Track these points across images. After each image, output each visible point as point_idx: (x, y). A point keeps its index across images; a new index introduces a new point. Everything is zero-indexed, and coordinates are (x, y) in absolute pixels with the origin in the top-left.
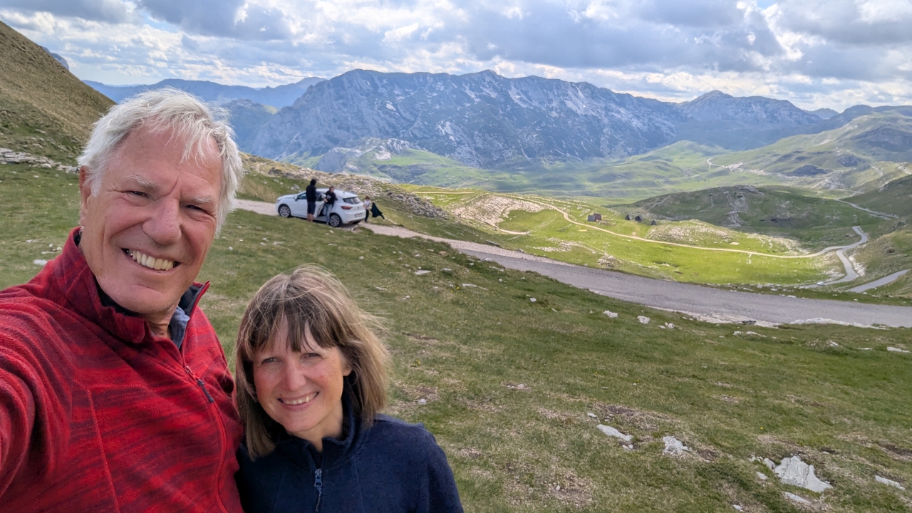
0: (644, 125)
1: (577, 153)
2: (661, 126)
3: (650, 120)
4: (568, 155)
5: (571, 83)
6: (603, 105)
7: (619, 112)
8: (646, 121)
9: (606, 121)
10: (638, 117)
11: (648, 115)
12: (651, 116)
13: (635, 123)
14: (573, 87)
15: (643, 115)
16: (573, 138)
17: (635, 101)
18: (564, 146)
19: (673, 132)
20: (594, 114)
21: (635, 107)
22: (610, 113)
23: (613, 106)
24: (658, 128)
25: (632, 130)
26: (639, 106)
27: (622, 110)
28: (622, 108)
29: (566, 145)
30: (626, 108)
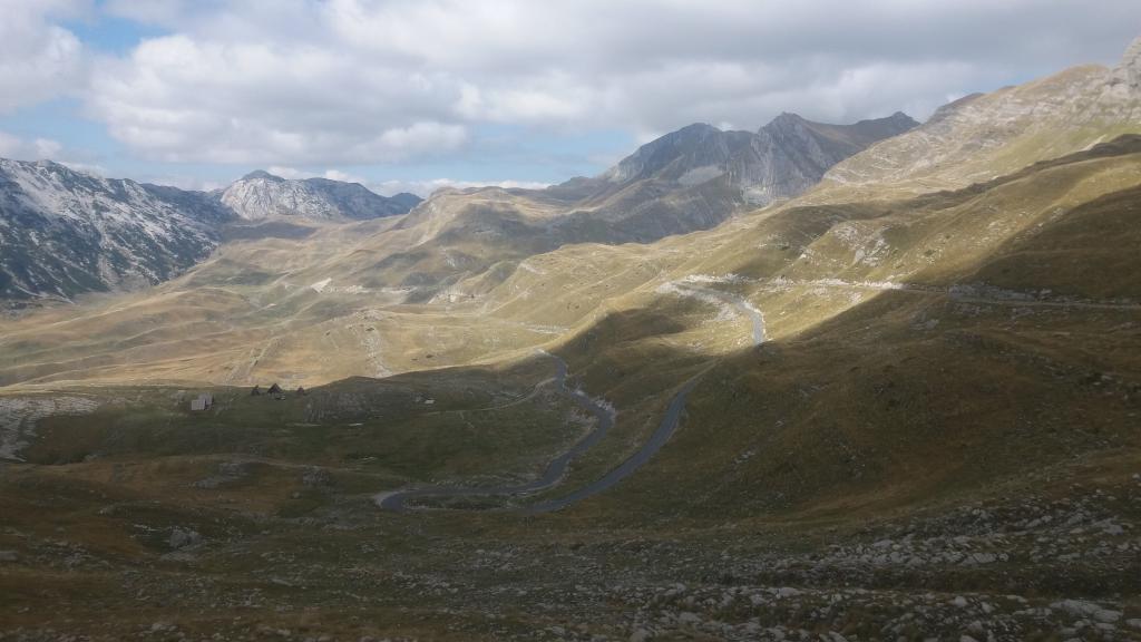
0: (167, 230)
1: (60, 290)
2: (193, 230)
3: (173, 221)
4: (44, 295)
5: (21, 163)
6: (89, 200)
7: (119, 212)
8: (168, 226)
9: (100, 226)
10: (152, 218)
11: (169, 213)
12: (175, 216)
13: (151, 228)
14: (25, 169)
15: (161, 215)
16: (46, 263)
17: (142, 191)
18: (33, 280)
19: (215, 240)
20: (77, 218)
21: (144, 202)
22: (106, 215)
23: (108, 202)
24: (188, 234)
25: (149, 241)
26: (151, 199)
27: (123, 206)
28: (124, 204)
29: (35, 277)
30: (129, 204)
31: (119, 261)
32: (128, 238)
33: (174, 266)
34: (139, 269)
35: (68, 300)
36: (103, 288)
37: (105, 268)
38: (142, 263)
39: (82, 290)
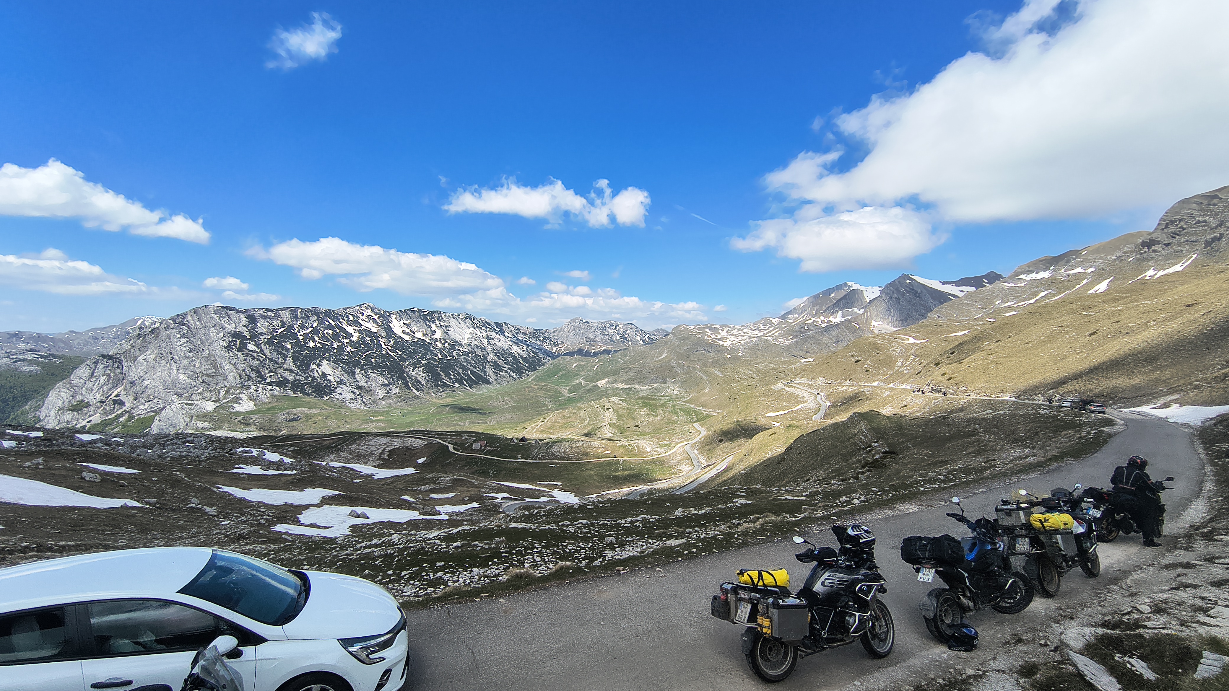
1: (465, 383)
3: (528, 346)
4: (457, 385)
6: (485, 333)
7: (499, 340)
8: (525, 348)
9: (489, 348)
10: (517, 344)
13: (515, 350)
15: (522, 342)
16: (460, 368)
17: (513, 329)
18: (452, 377)
20: (477, 344)
21: (513, 335)
22: (492, 342)
23: (494, 334)
25: (514, 357)
28: (502, 336)
29: (453, 375)
30: (505, 336)
31: (497, 367)
32: (502, 355)
33: (526, 370)
34: (506, 372)
35: (469, 388)
36: (488, 382)
37: (490, 371)
38: (509, 369)
39: (476, 383)
